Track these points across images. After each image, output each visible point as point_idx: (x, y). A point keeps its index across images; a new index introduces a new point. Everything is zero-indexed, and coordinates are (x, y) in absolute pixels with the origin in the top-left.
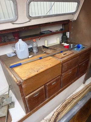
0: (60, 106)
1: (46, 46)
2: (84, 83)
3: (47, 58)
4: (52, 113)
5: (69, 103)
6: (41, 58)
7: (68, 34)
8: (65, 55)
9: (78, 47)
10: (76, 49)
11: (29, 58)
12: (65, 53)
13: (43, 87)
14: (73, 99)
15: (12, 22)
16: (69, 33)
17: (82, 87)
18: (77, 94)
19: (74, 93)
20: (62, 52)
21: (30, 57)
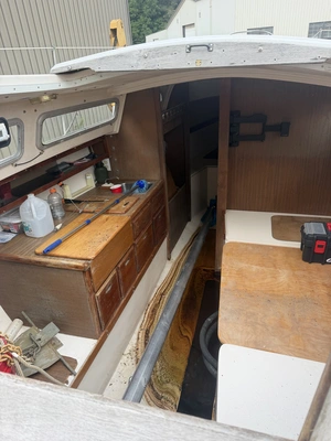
0: (143, 319)
1: (70, 198)
2: (169, 259)
3: (99, 220)
4: (135, 336)
5: (157, 305)
6: (89, 222)
7: (107, 163)
8: (128, 206)
9: (141, 186)
10: (137, 191)
11: (57, 230)
12: (124, 201)
13: (114, 272)
14: (162, 294)
15: (13, 163)
16: (108, 160)
17: (168, 267)
18: (164, 283)
19: (159, 284)
20: (118, 202)
21: (58, 227)
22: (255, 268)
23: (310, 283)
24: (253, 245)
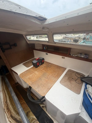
0: (6, 115)
5: (7, 106)
14: (6, 102)
22: (31, 75)
23: (41, 71)
24: (25, 71)
